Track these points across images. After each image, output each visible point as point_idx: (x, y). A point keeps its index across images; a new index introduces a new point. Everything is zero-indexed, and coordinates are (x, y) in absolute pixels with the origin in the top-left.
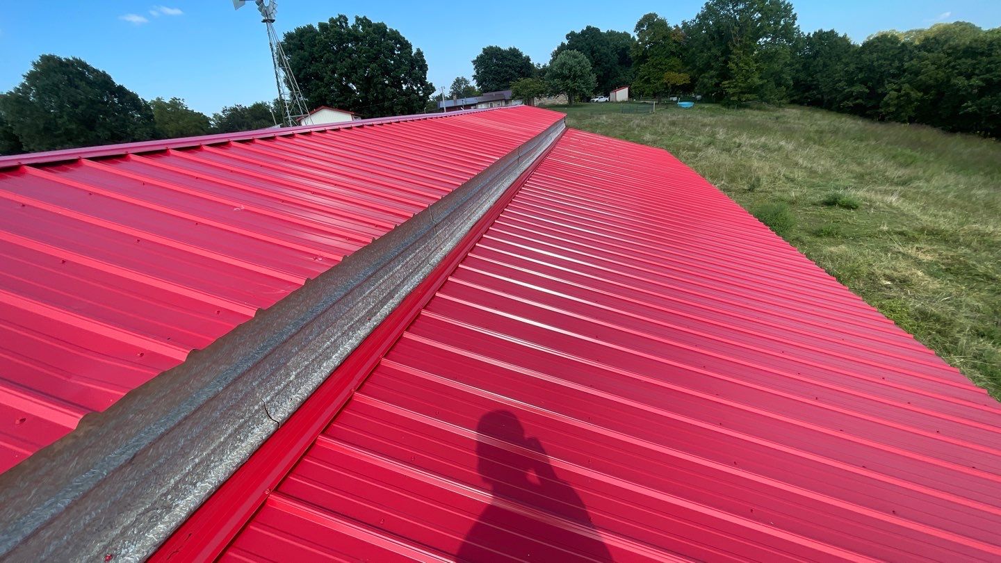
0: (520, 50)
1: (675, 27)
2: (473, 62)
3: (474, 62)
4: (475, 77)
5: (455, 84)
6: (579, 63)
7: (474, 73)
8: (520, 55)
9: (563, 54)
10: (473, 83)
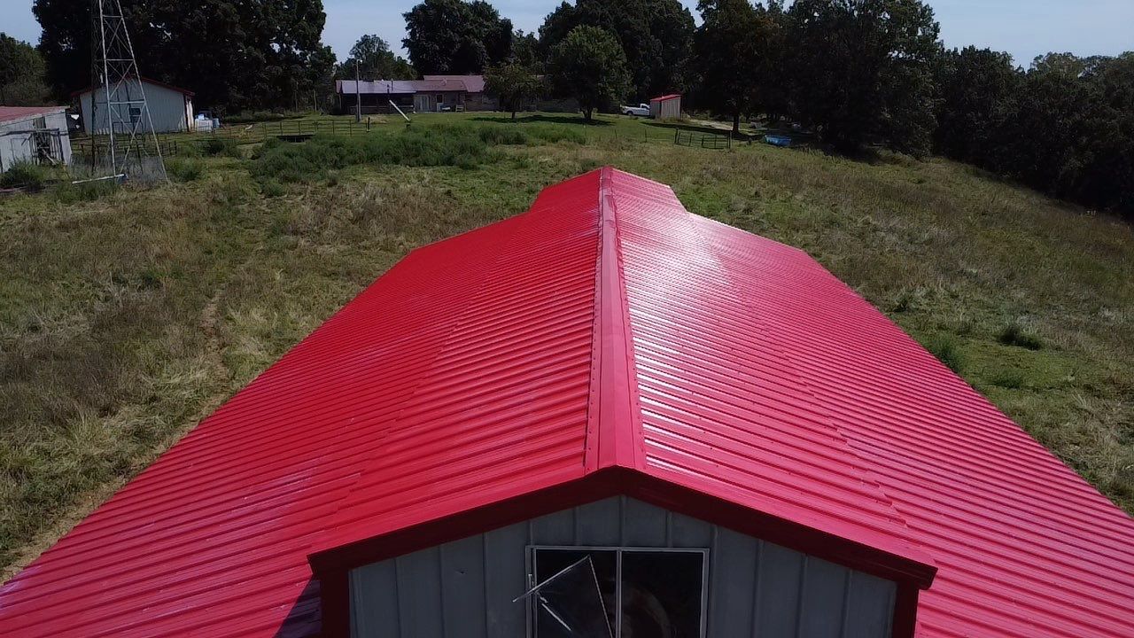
0: (495, 7)
1: (757, 6)
2: (404, 15)
3: (407, 16)
4: (406, 43)
5: (359, 45)
6: (605, 49)
7: (406, 35)
8: (494, 15)
9: (578, 30)
10: (403, 54)
